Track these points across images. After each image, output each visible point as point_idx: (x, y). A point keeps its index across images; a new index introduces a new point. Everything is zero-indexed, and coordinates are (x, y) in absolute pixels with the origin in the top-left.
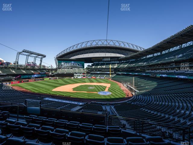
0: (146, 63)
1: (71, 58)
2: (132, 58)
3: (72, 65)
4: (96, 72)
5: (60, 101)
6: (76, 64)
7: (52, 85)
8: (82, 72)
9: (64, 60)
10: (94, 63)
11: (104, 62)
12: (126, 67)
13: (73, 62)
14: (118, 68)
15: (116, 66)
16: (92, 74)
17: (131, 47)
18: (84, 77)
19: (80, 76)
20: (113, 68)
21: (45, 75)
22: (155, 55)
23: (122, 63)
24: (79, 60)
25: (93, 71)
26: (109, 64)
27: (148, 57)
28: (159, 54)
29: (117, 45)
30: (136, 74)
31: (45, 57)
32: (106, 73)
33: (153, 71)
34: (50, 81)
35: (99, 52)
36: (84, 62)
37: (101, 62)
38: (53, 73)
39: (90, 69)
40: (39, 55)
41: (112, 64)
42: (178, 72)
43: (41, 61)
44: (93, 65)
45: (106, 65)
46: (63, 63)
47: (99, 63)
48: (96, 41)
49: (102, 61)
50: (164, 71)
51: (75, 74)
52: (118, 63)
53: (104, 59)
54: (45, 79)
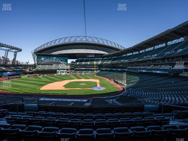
0: (127, 60)
1: (52, 54)
2: (114, 55)
3: (54, 61)
4: (81, 68)
5: (60, 100)
6: (58, 60)
7: (36, 84)
8: (66, 68)
9: (44, 56)
10: (78, 59)
11: (88, 59)
12: (110, 64)
13: (55, 58)
14: (102, 65)
15: (100, 63)
16: (76, 70)
17: (113, 46)
18: (69, 74)
19: (63, 72)
20: (98, 64)
21: (22, 72)
22: (134, 53)
23: (105, 60)
24: (61, 55)
25: (77, 67)
26: (94, 60)
27: (128, 55)
28: (137, 53)
29: (101, 42)
30: (119, 70)
31: (20, 50)
32: (91, 69)
33: (134, 67)
34: (30, 78)
35: (84, 49)
36: (67, 58)
37: (85, 59)
38: (31, 70)
39: (73, 65)
40: (13, 49)
41: (96, 60)
42: (154, 68)
43: (15, 55)
44: (77, 61)
45: (90, 61)
46: (43, 59)
47: (84, 59)
48: (81, 37)
49: (86, 57)
50: (142, 67)
51: (57, 71)
52: (101, 60)
53: (88, 55)
54: (21, 77)
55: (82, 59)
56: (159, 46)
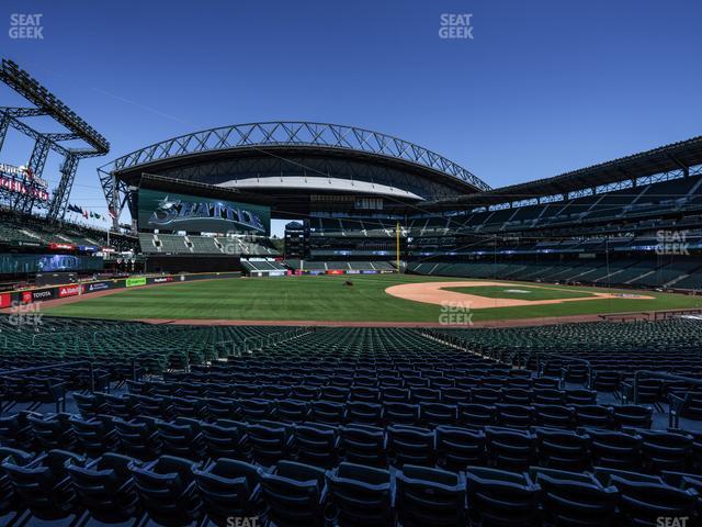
9: (173, 189)
13: (220, 204)
19: (268, 266)
22: (545, 200)
31: (102, 149)
40: (81, 136)
43: (67, 173)
47: (334, 215)
49: (347, 210)
51: (242, 260)
53: (361, 202)
54: (127, 280)
55: (327, 215)
56: (670, 175)
